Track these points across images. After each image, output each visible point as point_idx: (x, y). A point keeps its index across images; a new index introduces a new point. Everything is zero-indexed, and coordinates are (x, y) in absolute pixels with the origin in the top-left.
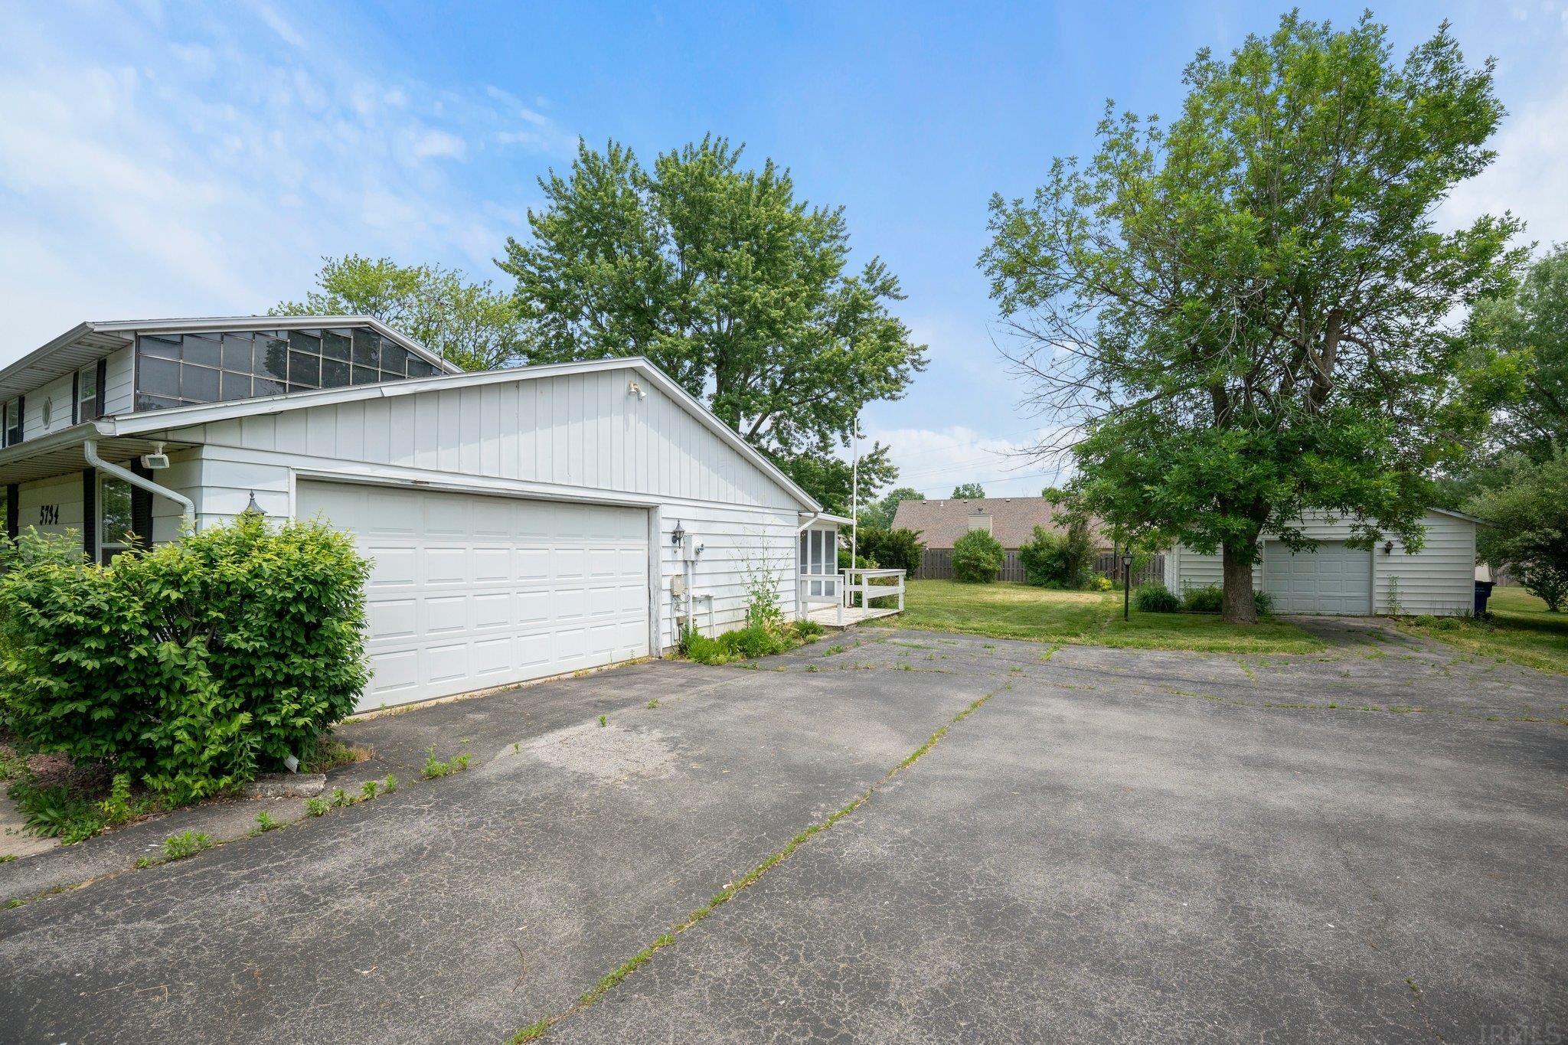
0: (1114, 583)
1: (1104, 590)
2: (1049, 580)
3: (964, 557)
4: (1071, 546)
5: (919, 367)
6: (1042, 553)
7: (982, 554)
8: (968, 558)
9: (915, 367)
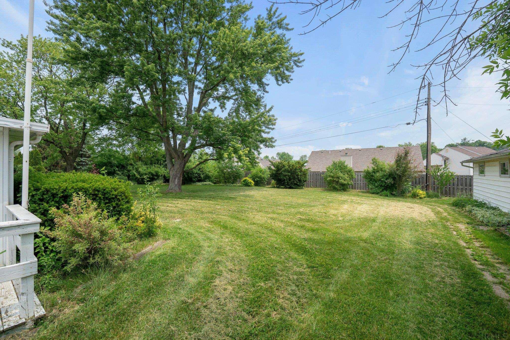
0: (427, 193)
1: (421, 198)
2: (383, 191)
3: (330, 176)
4: (397, 170)
5: (298, 64)
6: (378, 174)
7: (341, 175)
8: (333, 177)
9: (296, 65)
